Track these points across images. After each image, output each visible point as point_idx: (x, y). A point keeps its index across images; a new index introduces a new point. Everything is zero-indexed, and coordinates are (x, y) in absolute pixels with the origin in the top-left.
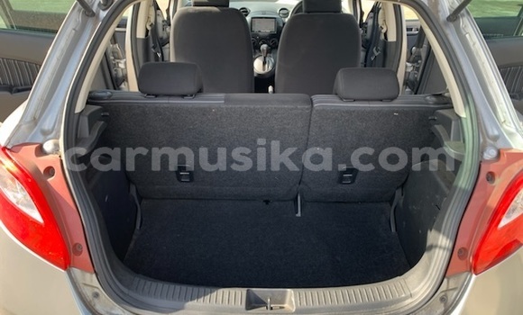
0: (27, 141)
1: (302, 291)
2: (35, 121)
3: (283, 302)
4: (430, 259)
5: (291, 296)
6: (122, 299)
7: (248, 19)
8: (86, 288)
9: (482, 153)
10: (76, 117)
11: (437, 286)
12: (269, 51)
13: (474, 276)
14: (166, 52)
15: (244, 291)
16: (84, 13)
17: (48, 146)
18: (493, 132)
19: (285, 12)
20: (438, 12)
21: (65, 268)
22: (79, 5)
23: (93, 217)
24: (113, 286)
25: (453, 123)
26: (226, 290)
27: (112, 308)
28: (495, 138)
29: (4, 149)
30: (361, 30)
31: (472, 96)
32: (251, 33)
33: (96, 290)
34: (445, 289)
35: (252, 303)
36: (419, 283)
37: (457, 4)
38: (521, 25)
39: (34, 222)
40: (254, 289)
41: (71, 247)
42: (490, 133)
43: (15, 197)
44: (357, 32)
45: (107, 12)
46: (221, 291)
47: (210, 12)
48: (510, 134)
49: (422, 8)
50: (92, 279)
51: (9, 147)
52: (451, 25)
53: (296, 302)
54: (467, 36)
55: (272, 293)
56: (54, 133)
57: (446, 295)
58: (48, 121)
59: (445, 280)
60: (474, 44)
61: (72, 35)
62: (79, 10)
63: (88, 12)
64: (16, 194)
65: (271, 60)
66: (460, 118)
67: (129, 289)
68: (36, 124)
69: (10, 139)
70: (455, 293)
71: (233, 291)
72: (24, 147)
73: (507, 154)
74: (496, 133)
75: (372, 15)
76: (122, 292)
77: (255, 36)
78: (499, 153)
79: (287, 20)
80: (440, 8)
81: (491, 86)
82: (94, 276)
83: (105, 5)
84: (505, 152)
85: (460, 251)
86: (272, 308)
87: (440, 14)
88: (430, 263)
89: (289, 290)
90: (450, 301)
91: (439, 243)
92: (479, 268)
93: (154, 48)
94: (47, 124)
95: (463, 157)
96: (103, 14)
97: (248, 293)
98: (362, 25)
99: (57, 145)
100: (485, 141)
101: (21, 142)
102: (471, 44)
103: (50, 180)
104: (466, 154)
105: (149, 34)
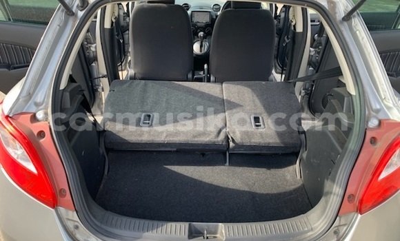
0: (24, 111)
1: (230, 225)
2: (30, 96)
3: (215, 232)
4: (327, 202)
5: (222, 229)
6: (96, 230)
7: (189, 12)
8: (69, 222)
9: (367, 122)
10: (61, 93)
11: (331, 222)
12: (204, 37)
13: (360, 216)
14: (126, 36)
15: (187, 224)
16: (66, 13)
17: (40, 115)
18: (376, 106)
19: (217, 7)
20: (335, 13)
21: (53, 207)
22: (62, 7)
23: (74, 168)
24: (89, 221)
25: (346, 99)
26: (174, 224)
27: (88, 237)
28: (378, 111)
29: (7, 117)
30: (275, 22)
31: (360, 79)
32: (191, 23)
33: (76, 224)
34: (337, 225)
35: (193, 233)
36: (319, 220)
37: (350, 8)
38: (399, 18)
39: (30, 173)
40: (194, 223)
41: (58, 191)
42: (374, 107)
43: (16, 154)
44: (273, 23)
45: (84, 12)
46: (169, 224)
47: (160, 7)
48: (389, 108)
49: (323, 10)
50: (73, 215)
51: (10, 116)
52: (345, 23)
53: (226, 234)
54: (358, 32)
55: (208, 226)
56: (44, 104)
57: (338, 229)
58: (39, 95)
59: (338, 218)
60: (363, 39)
61: (57, 30)
62: (63, 11)
63: (69, 12)
64: (16, 151)
65: (206, 45)
66: (351, 95)
67: (101, 223)
68: (30, 98)
69: (11, 109)
70: (345, 228)
71: (178, 224)
72: (22, 116)
73: (387, 123)
74: (378, 107)
75: (284, 9)
76: (96, 225)
77: (194, 25)
78: (380, 122)
79: (219, 13)
80: (337, 10)
81: (375, 71)
82: (75, 212)
83: (82, 7)
84: (385, 122)
85: (349, 197)
86: (207, 238)
87: (337, 15)
88: (327, 205)
89: (220, 224)
90: (341, 234)
91: (334, 191)
92: (363, 209)
93: (118, 35)
94: (39, 97)
95: (353, 125)
96: (81, 14)
97: (190, 226)
98: (276, 17)
99: (46, 114)
100: (369, 113)
101: (19, 112)
102: (360, 38)
103: (42, 141)
104: (355, 123)
105: (114, 24)
